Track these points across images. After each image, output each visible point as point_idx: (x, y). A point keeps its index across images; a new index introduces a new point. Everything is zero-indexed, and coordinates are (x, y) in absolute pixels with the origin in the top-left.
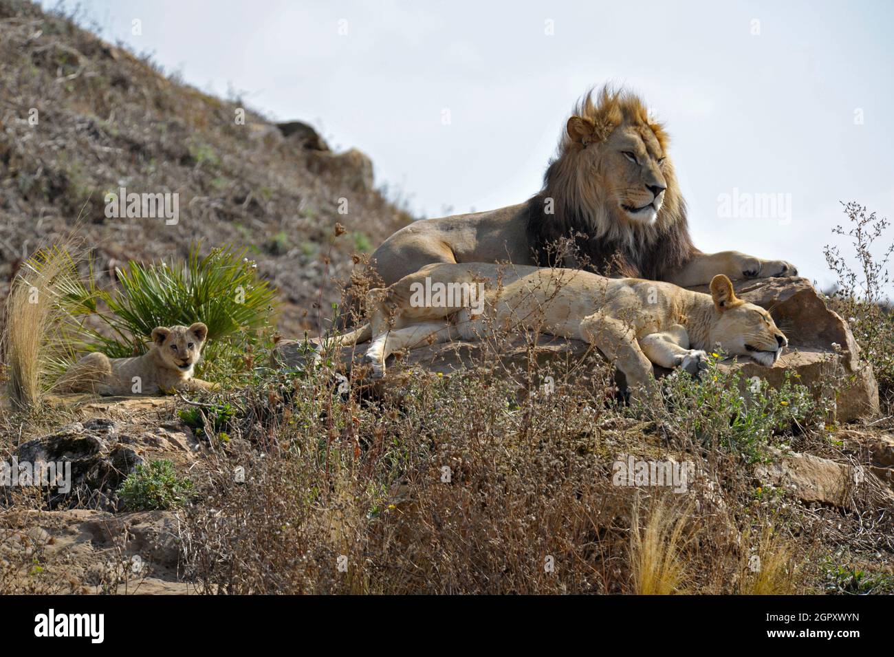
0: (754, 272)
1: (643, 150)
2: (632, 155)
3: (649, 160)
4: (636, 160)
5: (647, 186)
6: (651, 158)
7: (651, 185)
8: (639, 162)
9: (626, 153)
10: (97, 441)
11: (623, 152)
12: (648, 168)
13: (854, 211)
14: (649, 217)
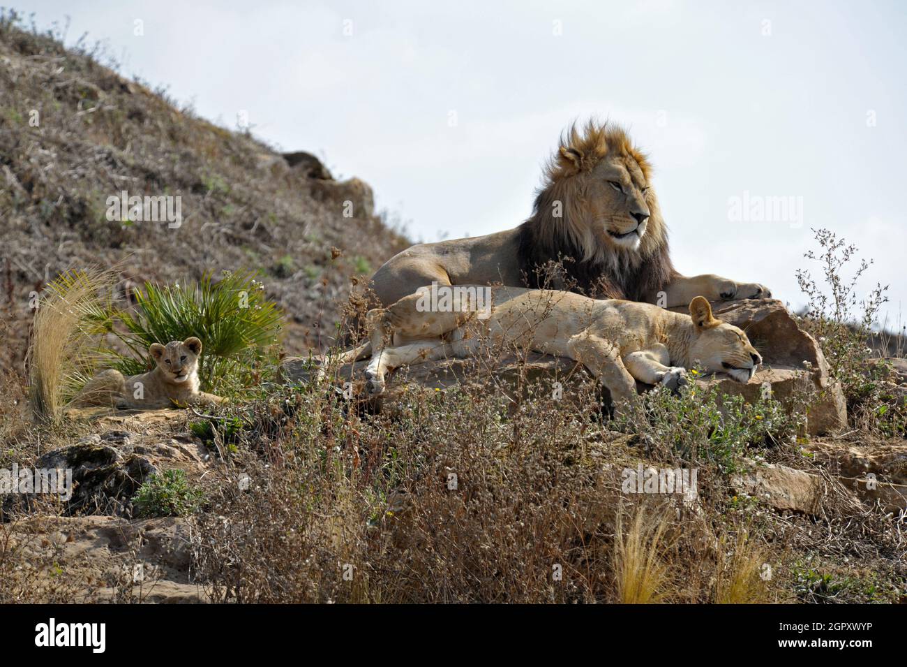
0: (731, 294)
1: (628, 179)
2: (618, 184)
3: (634, 189)
4: (621, 189)
5: (631, 213)
6: (635, 187)
7: (635, 212)
8: (624, 191)
9: (612, 183)
10: (113, 452)
11: (609, 181)
12: (633, 196)
13: (824, 238)
14: (633, 243)
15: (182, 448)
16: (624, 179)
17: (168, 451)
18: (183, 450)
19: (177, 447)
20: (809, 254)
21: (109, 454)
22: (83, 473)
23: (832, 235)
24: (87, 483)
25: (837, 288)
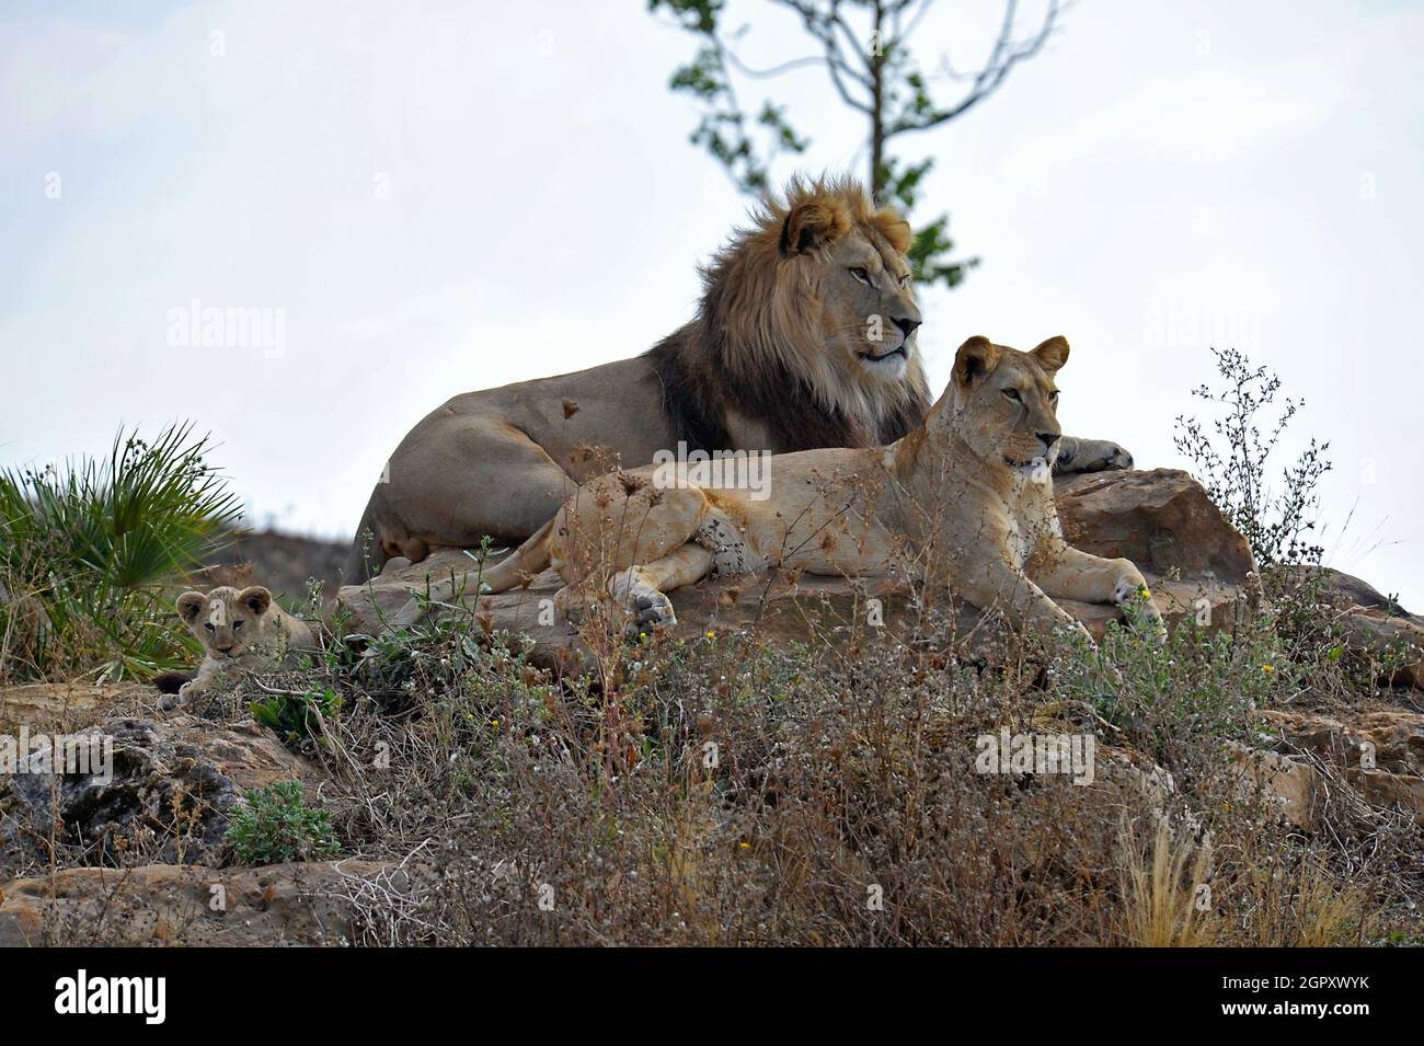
0: (1068, 456)
1: (879, 266)
2: (863, 273)
3: (889, 280)
4: (869, 281)
5: (892, 319)
6: (891, 277)
7: (900, 317)
8: (873, 282)
9: (854, 270)
10: (144, 756)
11: (850, 269)
12: (890, 292)
13: (1230, 363)
14: (898, 369)
15: (252, 746)
16: (873, 264)
17: (234, 752)
18: (255, 750)
19: (244, 744)
20: (1201, 390)
21: (135, 759)
22: (95, 794)
23: (1242, 359)
24: (106, 811)
25: (1239, 448)
